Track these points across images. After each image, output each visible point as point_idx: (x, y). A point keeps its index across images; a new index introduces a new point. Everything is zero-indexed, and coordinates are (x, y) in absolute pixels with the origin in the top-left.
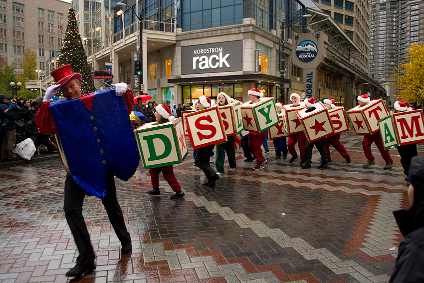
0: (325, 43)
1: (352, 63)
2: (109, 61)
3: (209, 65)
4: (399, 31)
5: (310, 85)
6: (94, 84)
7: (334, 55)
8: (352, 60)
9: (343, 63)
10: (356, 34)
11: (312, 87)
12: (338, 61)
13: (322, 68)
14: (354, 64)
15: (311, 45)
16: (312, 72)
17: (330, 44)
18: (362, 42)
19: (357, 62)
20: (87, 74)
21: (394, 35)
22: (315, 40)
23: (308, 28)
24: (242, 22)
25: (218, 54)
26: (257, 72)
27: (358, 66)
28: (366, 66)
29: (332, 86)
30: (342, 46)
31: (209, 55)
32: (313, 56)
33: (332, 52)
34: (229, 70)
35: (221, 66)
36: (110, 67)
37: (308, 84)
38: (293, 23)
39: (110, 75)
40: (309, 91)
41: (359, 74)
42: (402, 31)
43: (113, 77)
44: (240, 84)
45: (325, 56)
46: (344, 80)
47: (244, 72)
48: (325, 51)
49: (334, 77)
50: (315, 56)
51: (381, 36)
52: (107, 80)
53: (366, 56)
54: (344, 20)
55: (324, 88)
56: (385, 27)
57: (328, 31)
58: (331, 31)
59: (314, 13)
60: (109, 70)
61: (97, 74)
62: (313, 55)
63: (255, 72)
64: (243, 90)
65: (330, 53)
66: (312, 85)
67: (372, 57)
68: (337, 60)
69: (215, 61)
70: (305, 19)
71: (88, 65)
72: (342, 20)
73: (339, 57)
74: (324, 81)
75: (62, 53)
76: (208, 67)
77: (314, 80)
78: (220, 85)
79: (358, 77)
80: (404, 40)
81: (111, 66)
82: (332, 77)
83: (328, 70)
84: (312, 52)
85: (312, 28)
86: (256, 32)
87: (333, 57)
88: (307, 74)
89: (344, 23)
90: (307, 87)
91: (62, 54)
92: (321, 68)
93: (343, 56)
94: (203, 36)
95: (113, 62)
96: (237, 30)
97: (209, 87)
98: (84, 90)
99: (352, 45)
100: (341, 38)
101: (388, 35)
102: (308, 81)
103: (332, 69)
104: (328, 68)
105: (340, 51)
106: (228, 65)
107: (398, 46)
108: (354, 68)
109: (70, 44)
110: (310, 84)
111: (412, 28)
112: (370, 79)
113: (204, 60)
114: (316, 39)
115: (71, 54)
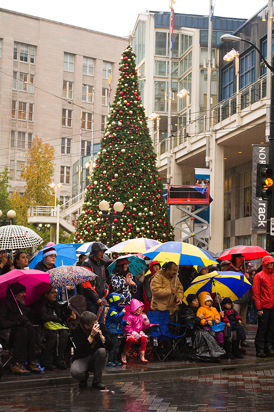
2: (203, 165)
6: (168, 216)
20: (154, 193)
36: (205, 179)
39: (205, 196)
43: (211, 200)
52: (197, 207)
60: (203, 185)
61: (175, 193)
71: (157, 173)
75: (103, 147)
81: (208, 176)
91: (104, 150)
95: (212, 166)
98: (146, 228)
109: (122, 128)
115: (123, 150)
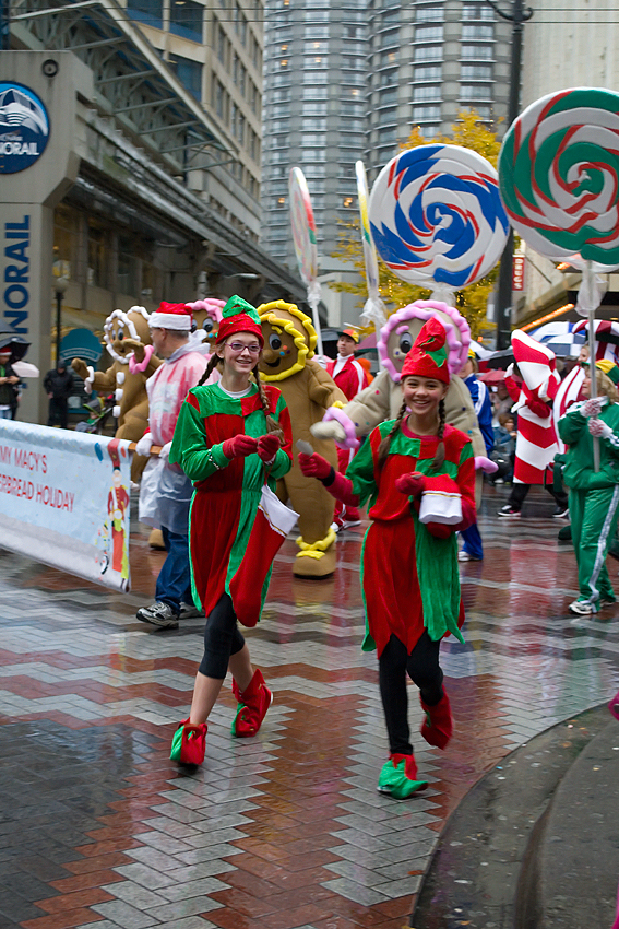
0: (81, 99)
1: (197, 193)
4: (376, 80)
5: (20, 272)
8: (196, 179)
9: (156, 190)
10: (214, 75)
11: (26, 280)
12: (138, 180)
13: (68, 206)
14: (205, 197)
15: (23, 102)
16: (27, 218)
17: (106, 104)
18: (236, 107)
19: (215, 189)
21: (357, 93)
22: (38, 83)
23: (17, 30)
27: (220, 206)
28: (251, 204)
29: (115, 277)
30: (156, 118)
32: (31, 149)
33: (110, 142)
37: (11, 268)
40: (16, 297)
41: (220, 234)
42: (385, 79)
45: (83, 153)
46: (163, 257)
48: (82, 133)
49: (123, 243)
50: (41, 149)
51: (310, 93)
53: (249, 165)
54: (166, 14)
55: (84, 286)
56: (325, 60)
57: (102, 51)
58: (110, 55)
62: (34, 145)
65: (103, 143)
66: (26, 270)
67: (277, 171)
68: (131, 172)
72: (160, 15)
73: (138, 163)
74: (83, 255)
77: (35, 250)
79: (218, 250)
80: (391, 116)
82: (115, 241)
83: (98, 214)
84: (26, 134)
85: (33, 31)
87: (117, 159)
88: (9, 226)
89: (166, 25)
90: (8, 279)
92: (66, 200)
93: (157, 159)
99: (192, 117)
100: (151, 86)
101: (335, 91)
102: (9, 252)
103: (112, 207)
104: (98, 206)
105: (147, 139)
107: (369, 135)
108: (201, 210)
110: (21, 265)
111: (420, 72)
112: (264, 260)
114: (44, 80)
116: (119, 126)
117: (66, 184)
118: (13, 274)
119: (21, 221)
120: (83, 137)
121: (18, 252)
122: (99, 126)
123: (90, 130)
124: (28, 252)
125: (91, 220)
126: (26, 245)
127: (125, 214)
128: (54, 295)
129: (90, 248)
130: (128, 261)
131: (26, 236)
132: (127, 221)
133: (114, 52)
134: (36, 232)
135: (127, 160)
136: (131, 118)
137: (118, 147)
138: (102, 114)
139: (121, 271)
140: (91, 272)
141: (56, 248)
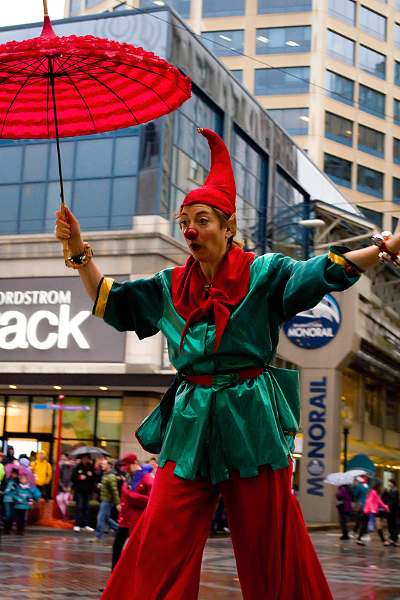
0: (362, 298)
3: (27, 340)
5: (319, 415)
7: (388, 335)
11: (323, 420)
13: (354, 368)
16: (325, 379)
17: (378, 301)
24: (130, 227)
25: (55, 308)
26: (167, 369)
29: (384, 418)
31: (29, 309)
32: (328, 332)
33: (381, 326)
34: (83, 356)
35: (63, 344)
37: (314, 413)
38: (275, 237)
40: (317, 432)
44: (118, 401)
45: (363, 334)
47: (129, 366)
48: (363, 320)
49: (389, 394)
50: (335, 332)
55: (363, 424)
58: (380, 268)
59: (335, 217)
62: (330, 330)
63: (162, 368)
64: (125, 418)
65: (376, 327)
66: (323, 414)
68: (396, 346)
69: (45, 329)
70: (310, 230)
74: (361, 403)
76: (24, 346)
77: (329, 401)
78: (55, 398)
82: (384, 394)
83: (372, 375)
84: (325, 322)
86: (169, 257)
87: (386, 338)
88: (313, 384)
90: (311, 420)
92: (352, 366)
94: (16, 256)
96: (115, 247)
97: (21, 401)
102: (313, 401)
103: (382, 370)
104: (373, 369)
106: (83, 343)
110: (320, 410)
113: (13, 322)
116: (387, 315)
117: (352, 355)
118: (315, 417)
119: (320, 380)
120: (363, 324)
121: (318, 401)
122: (374, 316)
123: (368, 319)
124: (325, 401)
125: (368, 379)
126: (323, 396)
127: (392, 375)
128: (342, 431)
129: (366, 398)
130: (392, 407)
131: (324, 390)
132: (392, 379)
133: (383, 266)
134: (331, 387)
135: (393, 338)
136: (395, 309)
137: (386, 329)
138: (376, 307)
139: (388, 414)
140: (367, 415)
141: (343, 398)
